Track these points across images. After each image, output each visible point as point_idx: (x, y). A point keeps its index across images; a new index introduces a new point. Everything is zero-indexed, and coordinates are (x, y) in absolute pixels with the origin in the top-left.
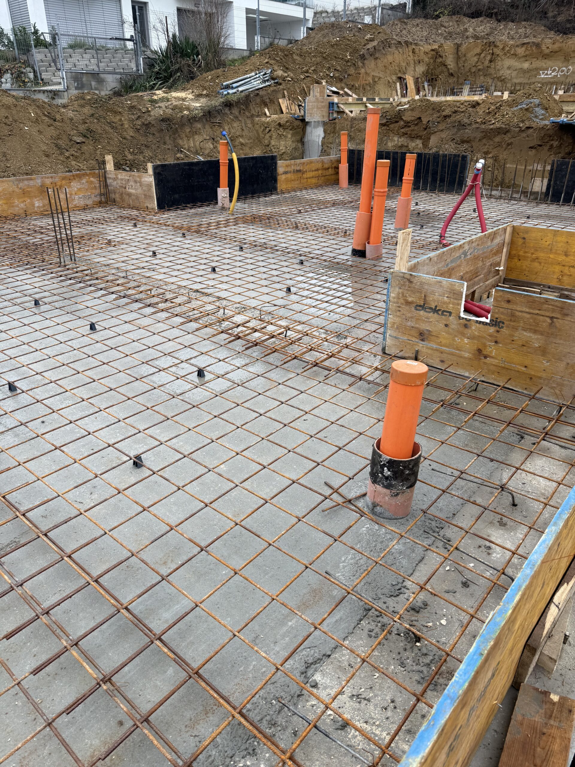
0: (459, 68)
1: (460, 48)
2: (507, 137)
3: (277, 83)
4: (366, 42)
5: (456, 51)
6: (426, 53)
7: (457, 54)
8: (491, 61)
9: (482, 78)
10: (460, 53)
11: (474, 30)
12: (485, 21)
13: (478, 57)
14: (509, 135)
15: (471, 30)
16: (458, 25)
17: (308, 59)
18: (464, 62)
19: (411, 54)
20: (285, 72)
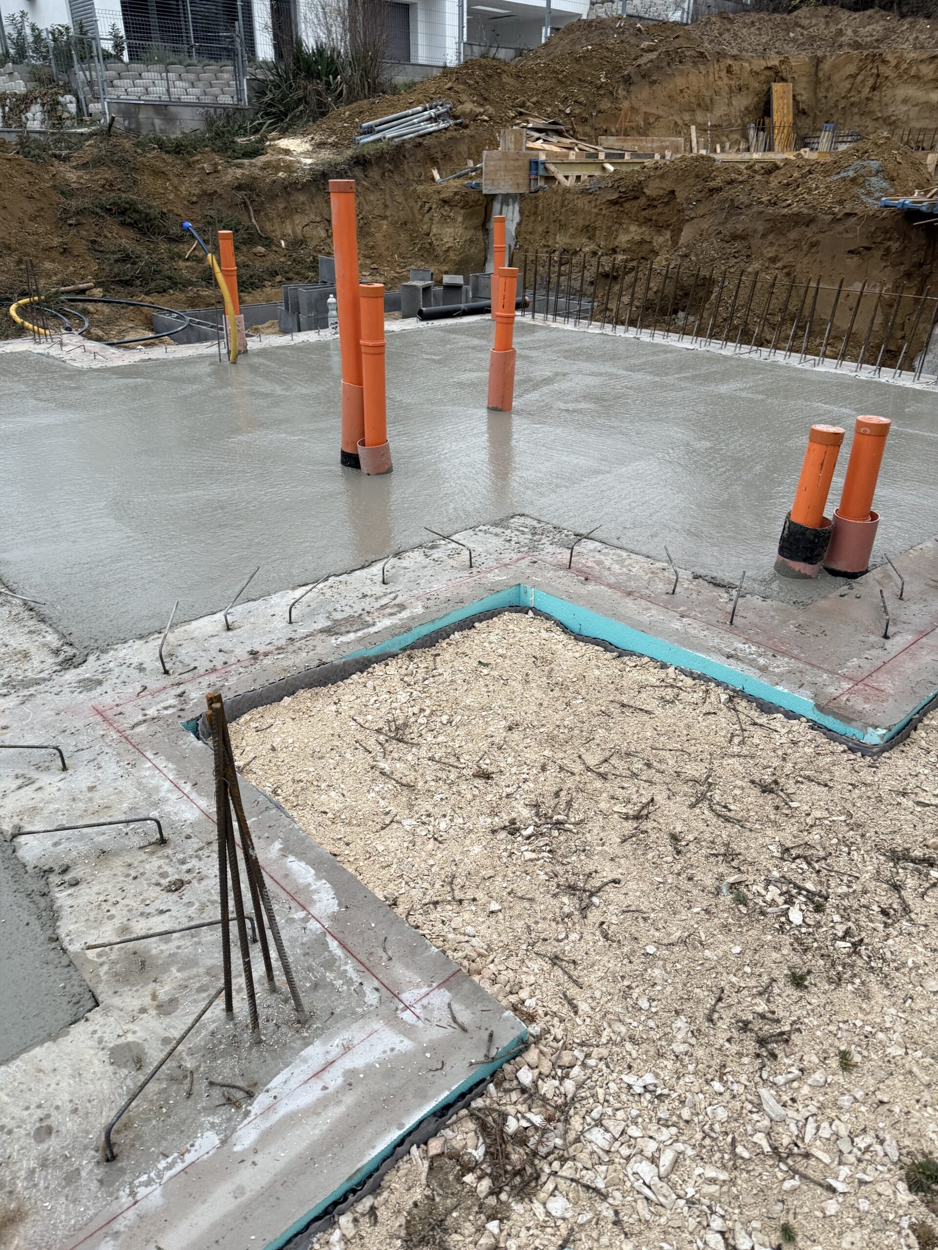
0: (818, 101)
1: (821, 66)
2: (810, 232)
3: (460, 124)
4: (639, 53)
5: (814, 69)
6: (755, 74)
7: (816, 74)
8: (874, 88)
9: (856, 118)
10: (820, 75)
11: (855, 32)
12: (877, 16)
13: (851, 80)
14: (814, 228)
15: (849, 32)
16: (827, 23)
17: (530, 84)
18: (827, 90)
19: (723, 74)
20: (482, 105)
